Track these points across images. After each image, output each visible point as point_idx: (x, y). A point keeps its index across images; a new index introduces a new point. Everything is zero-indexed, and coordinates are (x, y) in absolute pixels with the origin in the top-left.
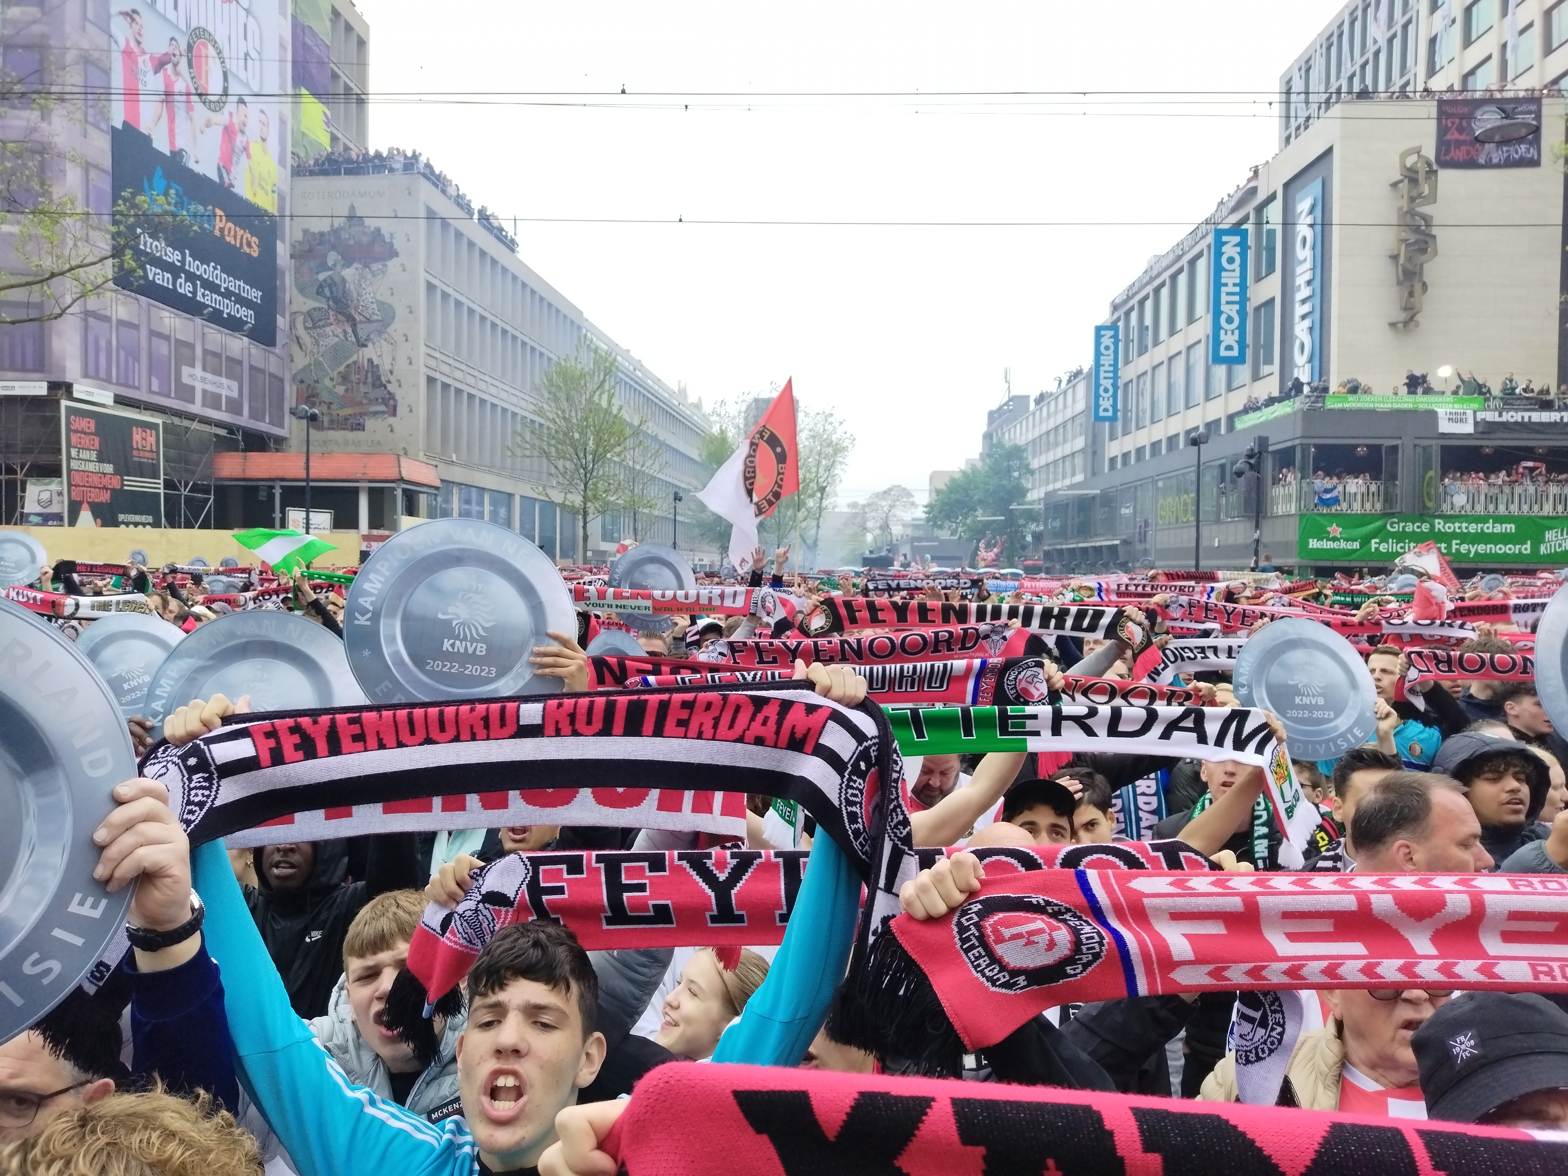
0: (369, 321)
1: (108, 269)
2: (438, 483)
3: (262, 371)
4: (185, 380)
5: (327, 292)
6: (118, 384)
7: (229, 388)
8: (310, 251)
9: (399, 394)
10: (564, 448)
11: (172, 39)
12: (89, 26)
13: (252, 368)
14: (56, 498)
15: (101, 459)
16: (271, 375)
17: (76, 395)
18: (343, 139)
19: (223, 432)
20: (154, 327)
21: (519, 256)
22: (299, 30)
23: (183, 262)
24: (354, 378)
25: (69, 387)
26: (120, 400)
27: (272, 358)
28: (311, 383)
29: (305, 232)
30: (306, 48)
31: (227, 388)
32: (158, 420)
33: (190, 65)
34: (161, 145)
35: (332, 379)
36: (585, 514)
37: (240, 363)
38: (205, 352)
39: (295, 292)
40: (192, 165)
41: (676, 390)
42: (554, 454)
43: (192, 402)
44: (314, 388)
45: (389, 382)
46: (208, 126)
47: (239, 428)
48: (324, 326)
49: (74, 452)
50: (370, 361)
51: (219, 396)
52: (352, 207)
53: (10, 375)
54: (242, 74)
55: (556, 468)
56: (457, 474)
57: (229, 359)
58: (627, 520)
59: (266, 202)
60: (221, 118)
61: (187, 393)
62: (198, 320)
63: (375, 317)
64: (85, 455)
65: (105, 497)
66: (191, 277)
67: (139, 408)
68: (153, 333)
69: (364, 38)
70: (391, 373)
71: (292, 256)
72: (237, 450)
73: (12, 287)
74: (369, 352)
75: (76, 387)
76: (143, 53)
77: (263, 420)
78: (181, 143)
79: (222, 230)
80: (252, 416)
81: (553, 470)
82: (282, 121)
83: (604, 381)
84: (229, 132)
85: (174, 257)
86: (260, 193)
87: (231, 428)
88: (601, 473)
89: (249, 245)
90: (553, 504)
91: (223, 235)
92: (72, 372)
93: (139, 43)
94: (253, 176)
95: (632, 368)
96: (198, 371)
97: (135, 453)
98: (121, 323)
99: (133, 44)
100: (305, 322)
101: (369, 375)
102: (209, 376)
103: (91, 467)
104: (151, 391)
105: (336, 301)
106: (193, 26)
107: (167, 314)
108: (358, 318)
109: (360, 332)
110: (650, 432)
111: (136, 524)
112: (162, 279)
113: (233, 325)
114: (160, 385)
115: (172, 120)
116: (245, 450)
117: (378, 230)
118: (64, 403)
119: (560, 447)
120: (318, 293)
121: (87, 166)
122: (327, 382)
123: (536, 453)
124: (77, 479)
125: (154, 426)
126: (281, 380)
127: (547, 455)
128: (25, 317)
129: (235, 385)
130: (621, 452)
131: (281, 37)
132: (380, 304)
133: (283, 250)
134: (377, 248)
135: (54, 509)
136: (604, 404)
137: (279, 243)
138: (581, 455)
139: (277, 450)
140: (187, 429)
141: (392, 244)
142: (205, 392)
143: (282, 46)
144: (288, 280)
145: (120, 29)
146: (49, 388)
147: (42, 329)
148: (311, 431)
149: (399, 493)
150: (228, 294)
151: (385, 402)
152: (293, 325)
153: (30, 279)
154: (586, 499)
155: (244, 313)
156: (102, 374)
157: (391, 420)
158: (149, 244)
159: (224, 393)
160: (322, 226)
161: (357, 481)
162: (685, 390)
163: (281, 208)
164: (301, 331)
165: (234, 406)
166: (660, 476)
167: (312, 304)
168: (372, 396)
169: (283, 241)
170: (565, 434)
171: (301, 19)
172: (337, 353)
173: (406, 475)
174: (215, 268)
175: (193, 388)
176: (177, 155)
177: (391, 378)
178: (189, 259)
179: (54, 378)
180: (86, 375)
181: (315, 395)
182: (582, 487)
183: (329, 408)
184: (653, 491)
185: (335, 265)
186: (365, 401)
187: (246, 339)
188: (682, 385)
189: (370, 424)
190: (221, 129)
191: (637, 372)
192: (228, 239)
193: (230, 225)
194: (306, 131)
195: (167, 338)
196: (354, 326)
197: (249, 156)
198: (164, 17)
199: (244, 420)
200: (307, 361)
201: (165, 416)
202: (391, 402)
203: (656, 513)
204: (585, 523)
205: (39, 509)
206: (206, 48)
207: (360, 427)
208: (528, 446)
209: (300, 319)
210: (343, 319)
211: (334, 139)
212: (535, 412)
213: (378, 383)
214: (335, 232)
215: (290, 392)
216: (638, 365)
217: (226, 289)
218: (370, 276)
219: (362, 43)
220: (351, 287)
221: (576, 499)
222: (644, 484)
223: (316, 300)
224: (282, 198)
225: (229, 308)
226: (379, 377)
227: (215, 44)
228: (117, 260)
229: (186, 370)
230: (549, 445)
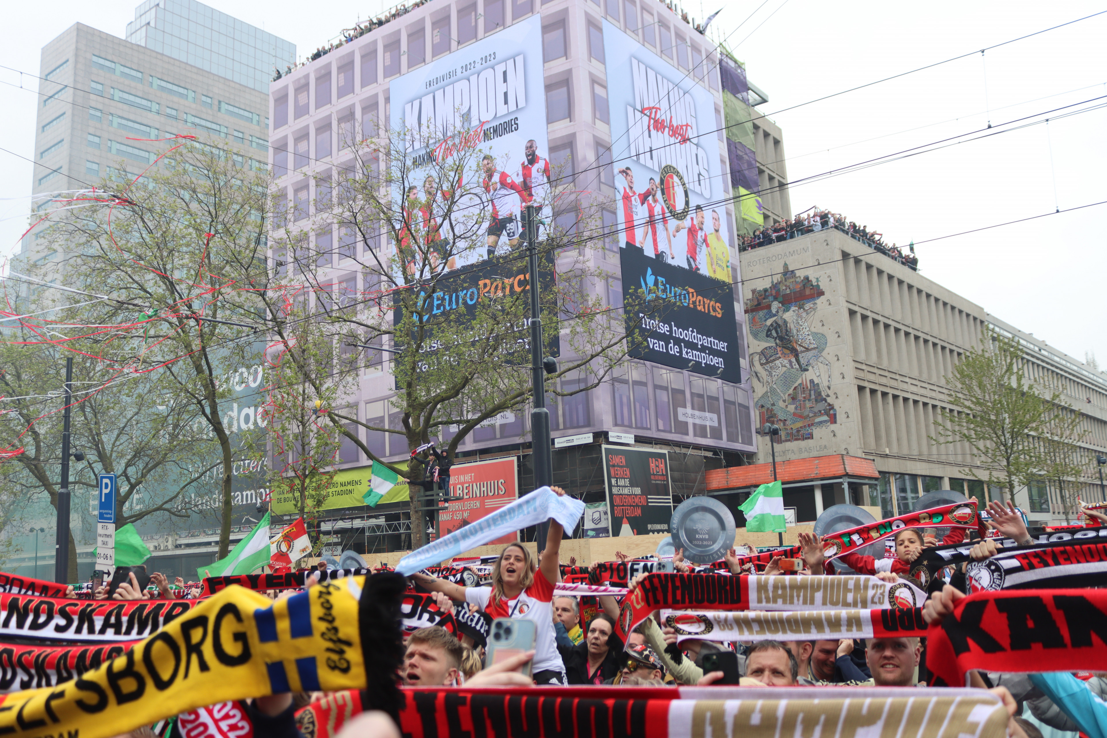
0: (807, 350)
1: (624, 346)
2: (877, 475)
3: (733, 403)
4: (681, 418)
5: (774, 334)
6: (637, 428)
7: (711, 419)
8: (759, 304)
9: (837, 404)
10: (983, 430)
11: (651, 179)
12: (602, 185)
13: (726, 401)
14: (603, 517)
15: (632, 485)
16: (740, 405)
17: (611, 439)
18: (772, 216)
19: (710, 454)
20: (657, 383)
21: (921, 273)
22: (733, 147)
23: (671, 331)
24: (801, 397)
25: (606, 434)
26: (639, 440)
27: (740, 392)
28: (769, 406)
29: (754, 291)
30: (739, 158)
31: (710, 420)
32: (664, 451)
33: (663, 194)
34: (649, 252)
35: (784, 401)
36: (1011, 487)
37: (717, 399)
38: (692, 394)
39: (751, 337)
40: (670, 261)
41: (1084, 362)
42: (974, 436)
43: (687, 434)
44: (772, 410)
45: (828, 396)
46: (677, 231)
47: (721, 449)
48: (774, 360)
49: (613, 481)
50: (812, 381)
51: (705, 427)
52: (786, 266)
53: (571, 431)
54: (698, 189)
55: (978, 449)
56: (892, 466)
57: (710, 397)
58: (1053, 488)
59: (723, 275)
60: (687, 223)
61: (682, 427)
62: (686, 372)
63: (812, 346)
64: (621, 482)
65: (638, 512)
66: (678, 342)
67: (651, 443)
68: (656, 387)
69: (778, 138)
70: (829, 388)
71: (746, 312)
72: (721, 467)
73: (570, 370)
74: (810, 375)
75: (610, 434)
76: (634, 193)
77: (737, 441)
78: (662, 247)
79: (694, 303)
80: (729, 439)
81: (975, 451)
82: (728, 214)
83: (1011, 364)
84: (692, 232)
85: (664, 329)
86: (718, 270)
87: (715, 450)
88: (1020, 447)
89: (714, 310)
90: (980, 483)
91: (695, 306)
92: (607, 423)
93: (631, 188)
94: (712, 259)
95: (1037, 349)
96: (689, 410)
97: (652, 477)
98: (636, 383)
99: (628, 190)
100: (760, 360)
101: (812, 392)
102: (697, 413)
103: (626, 491)
104: (658, 430)
105: (781, 339)
106: (663, 166)
107: (664, 371)
108: (799, 349)
109: (802, 361)
110: (1063, 404)
111: (658, 531)
112: (658, 346)
113: (709, 371)
114: (664, 425)
115: (654, 233)
116: (728, 466)
117: (807, 278)
118: (604, 446)
119: (979, 429)
120: (767, 336)
121: (607, 277)
122: (781, 404)
123: (958, 438)
124: (617, 501)
125: (662, 456)
126: (747, 408)
127: (968, 438)
128: (578, 389)
129: (715, 416)
130: (1037, 426)
131: (721, 155)
132: (815, 335)
133: (739, 308)
134: (808, 292)
135: (602, 525)
136: (1014, 385)
137: (736, 304)
138: (1000, 433)
139: (749, 463)
140: (685, 455)
141: (818, 286)
142: (694, 425)
143: (723, 161)
144: (745, 330)
145: (621, 182)
146: (594, 437)
147: (587, 395)
148: (775, 444)
149: (846, 486)
150: (703, 349)
151: (827, 413)
152: (752, 364)
153: (579, 362)
154: (1010, 474)
155: (717, 361)
156: (626, 422)
157: (833, 427)
158: (649, 323)
159: (708, 423)
160: (765, 284)
161: (812, 480)
162: (1094, 362)
163: (735, 278)
164: (758, 368)
165: (716, 433)
166: (1080, 444)
167: (764, 345)
168: (816, 410)
169: (738, 301)
170: (982, 418)
171: (733, 139)
172: (787, 379)
173: (849, 470)
174: (692, 332)
175: (686, 423)
176: (660, 256)
177: (830, 392)
178: (674, 328)
179: (597, 430)
180: (616, 425)
181: (774, 416)
182: (1005, 463)
183: (784, 425)
184: (1076, 459)
185: (777, 312)
186: (811, 415)
187: (719, 381)
188: (1090, 356)
189: (817, 432)
190: (686, 231)
191: (1043, 352)
192: (699, 308)
193: (699, 298)
194: (745, 217)
195: (666, 389)
196: (797, 356)
197: (707, 245)
198: (645, 166)
199: (724, 443)
200: (765, 390)
201: (669, 448)
202: (832, 412)
203: (1082, 479)
204: (1012, 495)
205: (593, 526)
206: (672, 178)
207: (810, 436)
208: (950, 433)
209: (756, 358)
210: (788, 352)
211: (766, 217)
212: (950, 403)
213: (820, 398)
214: (775, 286)
215: (755, 416)
216: (1043, 346)
217: (702, 345)
218: (804, 315)
219: (777, 142)
220: (791, 326)
221: (1002, 476)
222: (1064, 453)
223: (766, 341)
224: (734, 270)
225: (705, 359)
226: (820, 394)
227: (677, 173)
228: (629, 338)
229: (680, 410)
230: (968, 429)
